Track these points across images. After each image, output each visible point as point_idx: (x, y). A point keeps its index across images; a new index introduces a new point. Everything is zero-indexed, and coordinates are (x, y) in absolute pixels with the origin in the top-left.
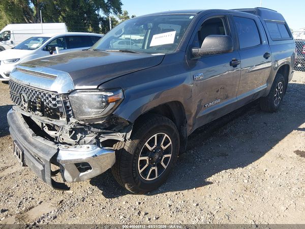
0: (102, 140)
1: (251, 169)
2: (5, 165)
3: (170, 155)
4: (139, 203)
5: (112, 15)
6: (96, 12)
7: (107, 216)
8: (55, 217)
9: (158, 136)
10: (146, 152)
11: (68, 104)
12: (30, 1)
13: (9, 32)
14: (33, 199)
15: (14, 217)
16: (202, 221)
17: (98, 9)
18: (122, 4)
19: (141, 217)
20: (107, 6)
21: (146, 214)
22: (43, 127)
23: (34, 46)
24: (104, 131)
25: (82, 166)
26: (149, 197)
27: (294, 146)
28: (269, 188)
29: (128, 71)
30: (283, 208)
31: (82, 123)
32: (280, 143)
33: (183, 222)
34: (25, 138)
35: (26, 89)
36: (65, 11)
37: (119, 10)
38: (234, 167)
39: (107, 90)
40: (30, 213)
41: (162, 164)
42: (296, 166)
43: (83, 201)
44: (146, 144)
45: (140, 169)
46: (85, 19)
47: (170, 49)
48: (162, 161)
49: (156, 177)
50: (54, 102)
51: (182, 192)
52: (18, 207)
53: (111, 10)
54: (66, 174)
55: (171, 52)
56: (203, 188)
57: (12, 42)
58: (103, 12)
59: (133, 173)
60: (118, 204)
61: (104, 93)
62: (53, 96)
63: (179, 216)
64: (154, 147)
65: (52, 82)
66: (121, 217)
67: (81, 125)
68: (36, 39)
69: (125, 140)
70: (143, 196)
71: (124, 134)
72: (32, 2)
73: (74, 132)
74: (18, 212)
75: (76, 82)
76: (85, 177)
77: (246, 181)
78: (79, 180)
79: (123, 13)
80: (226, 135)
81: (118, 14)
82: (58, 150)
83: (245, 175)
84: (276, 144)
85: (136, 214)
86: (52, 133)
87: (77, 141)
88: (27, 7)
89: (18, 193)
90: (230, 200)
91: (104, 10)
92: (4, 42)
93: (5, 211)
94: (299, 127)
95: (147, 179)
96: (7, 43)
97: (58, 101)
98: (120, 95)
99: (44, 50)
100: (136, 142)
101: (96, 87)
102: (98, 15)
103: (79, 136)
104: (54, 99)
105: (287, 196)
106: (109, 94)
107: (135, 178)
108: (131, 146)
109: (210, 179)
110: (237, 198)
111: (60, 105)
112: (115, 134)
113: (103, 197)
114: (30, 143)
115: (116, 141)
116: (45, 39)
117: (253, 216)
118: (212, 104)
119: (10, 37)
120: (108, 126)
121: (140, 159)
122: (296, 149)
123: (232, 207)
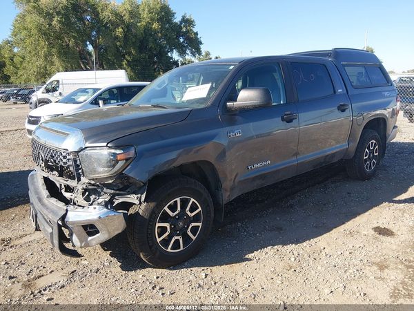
0: (116, 202)
1: (306, 247)
2: (24, 233)
3: (200, 224)
4: (158, 278)
5: (189, 57)
6: (169, 54)
7: (119, 288)
8: (63, 287)
9: (181, 200)
10: (165, 218)
11: (78, 163)
12: (88, 43)
13: (58, 82)
14: (44, 268)
15: (20, 284)
16: (222, 298)
17: (172, 51)
18: (201, 43)
19: (155, 291)
20: (183, 46)
21: (161, 289)
22: (61, 189)
23: (81, 99)
24: (118, 192)
25: (90, 229)
26: (171, 272)
27: (375, 222)
28: (319, 268)
29: (144, 128)
30: (327, 291)
31: (93, 182)
32: (358, 218)
33: (200, 298)
34: (40, 200)
35: (43, 147)
36: (130, 53)
37: (198, 51)
38: (284, 243)
39: (117, 147)
40: (39, 281)
41: (189, 233)
42: (367, 245)
43: (97, 272)
44: (166, 208)
45: (159, 237)
46: (155, 63)
47: (201, 103)
48: (189, 229)
49: (182, 248)
50: (64, 160)
51: (211, 268)
52: (27, 275)
53: (188, 52)
54: (75, 238)
55: (202, 106)
56: (238, 264)
57: (60, 94)
58: (177, 54)
59: (148, 241)
60: (134, 278)
61: (113, 151)
62: (64, 154)
63: (197, 293)
64: (177, 212)
65: (64, 139)
66: (132, 290)
67: (93, 185)
68: (84, 91)
69: (140, 203)
70: (164, 271)
71: (139, 195)
72: (90, 43)
73: (87, 193)
74: (26, 280)
75: (86, 139)
76: (94, 242)
77: (293, 259)
78: (87, 245)
79: (203, 54)
80: (291, 206)
81: (197, 55)
82: (67, 211)
83: (295, 252)
84: (352, 218)
85: (150, 288)
86: (67, 195)
87: (90, 203)
88: (84, 50)
89: (31, 261)
90: (265, 279)
91: (179, 52)
92: (51, 93)
93: (14, 277)
94: (395, 199)
95: (169, 250)
96: (55, 95)
97: (68, 159)
98: (132, 153)
99: (92, 103)
100: (152, 205)
101: (105, 144)
102: (172, 58)
103: (92, 197)
104: (65, 157)
105: (338, 278)
106: (118, 152)
107: (151, 247)
108: (146, 209)
109: (250, 256)
110: (274, 277)
111: (70, 163)
112: (129, 196)
113: (120, 269)
114: (43, 204)
115: (132, 204)
116: (95, 90)
117: (286, 298)
118: (259, 165)
119: (58, 87)
120: (121, 186)
121: (158, 225)
122: (376, 225)
123: (264, 287)
